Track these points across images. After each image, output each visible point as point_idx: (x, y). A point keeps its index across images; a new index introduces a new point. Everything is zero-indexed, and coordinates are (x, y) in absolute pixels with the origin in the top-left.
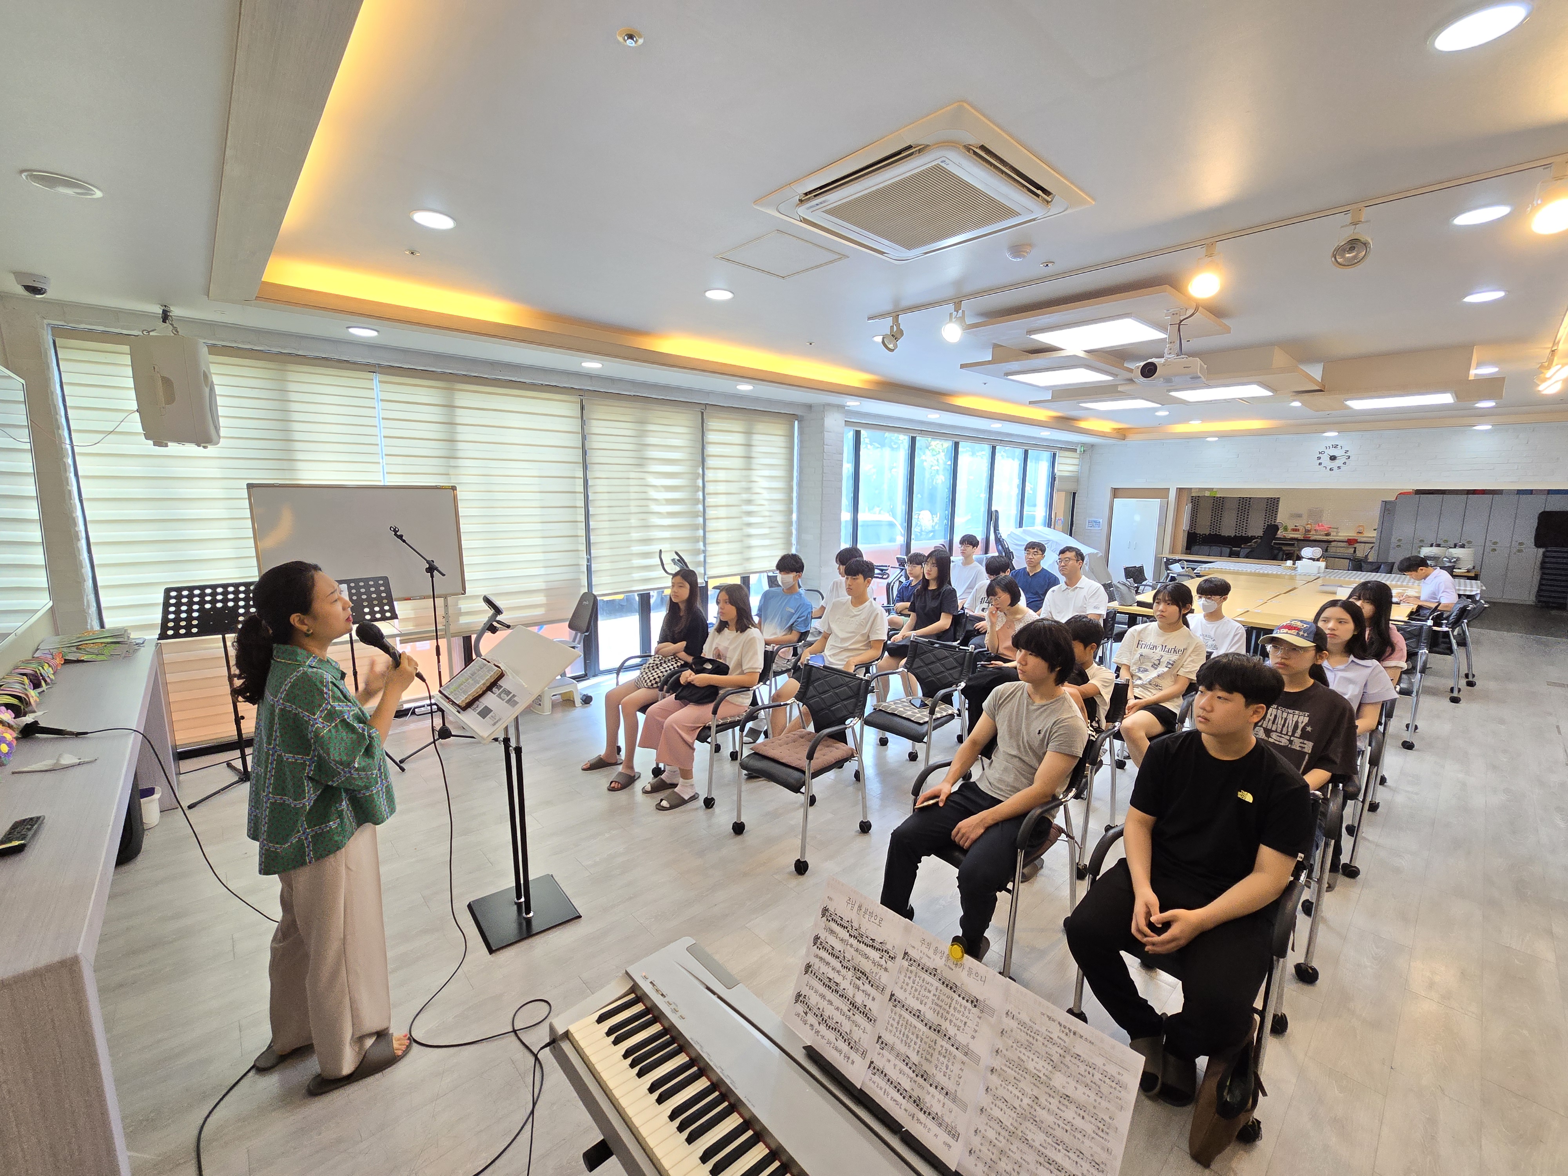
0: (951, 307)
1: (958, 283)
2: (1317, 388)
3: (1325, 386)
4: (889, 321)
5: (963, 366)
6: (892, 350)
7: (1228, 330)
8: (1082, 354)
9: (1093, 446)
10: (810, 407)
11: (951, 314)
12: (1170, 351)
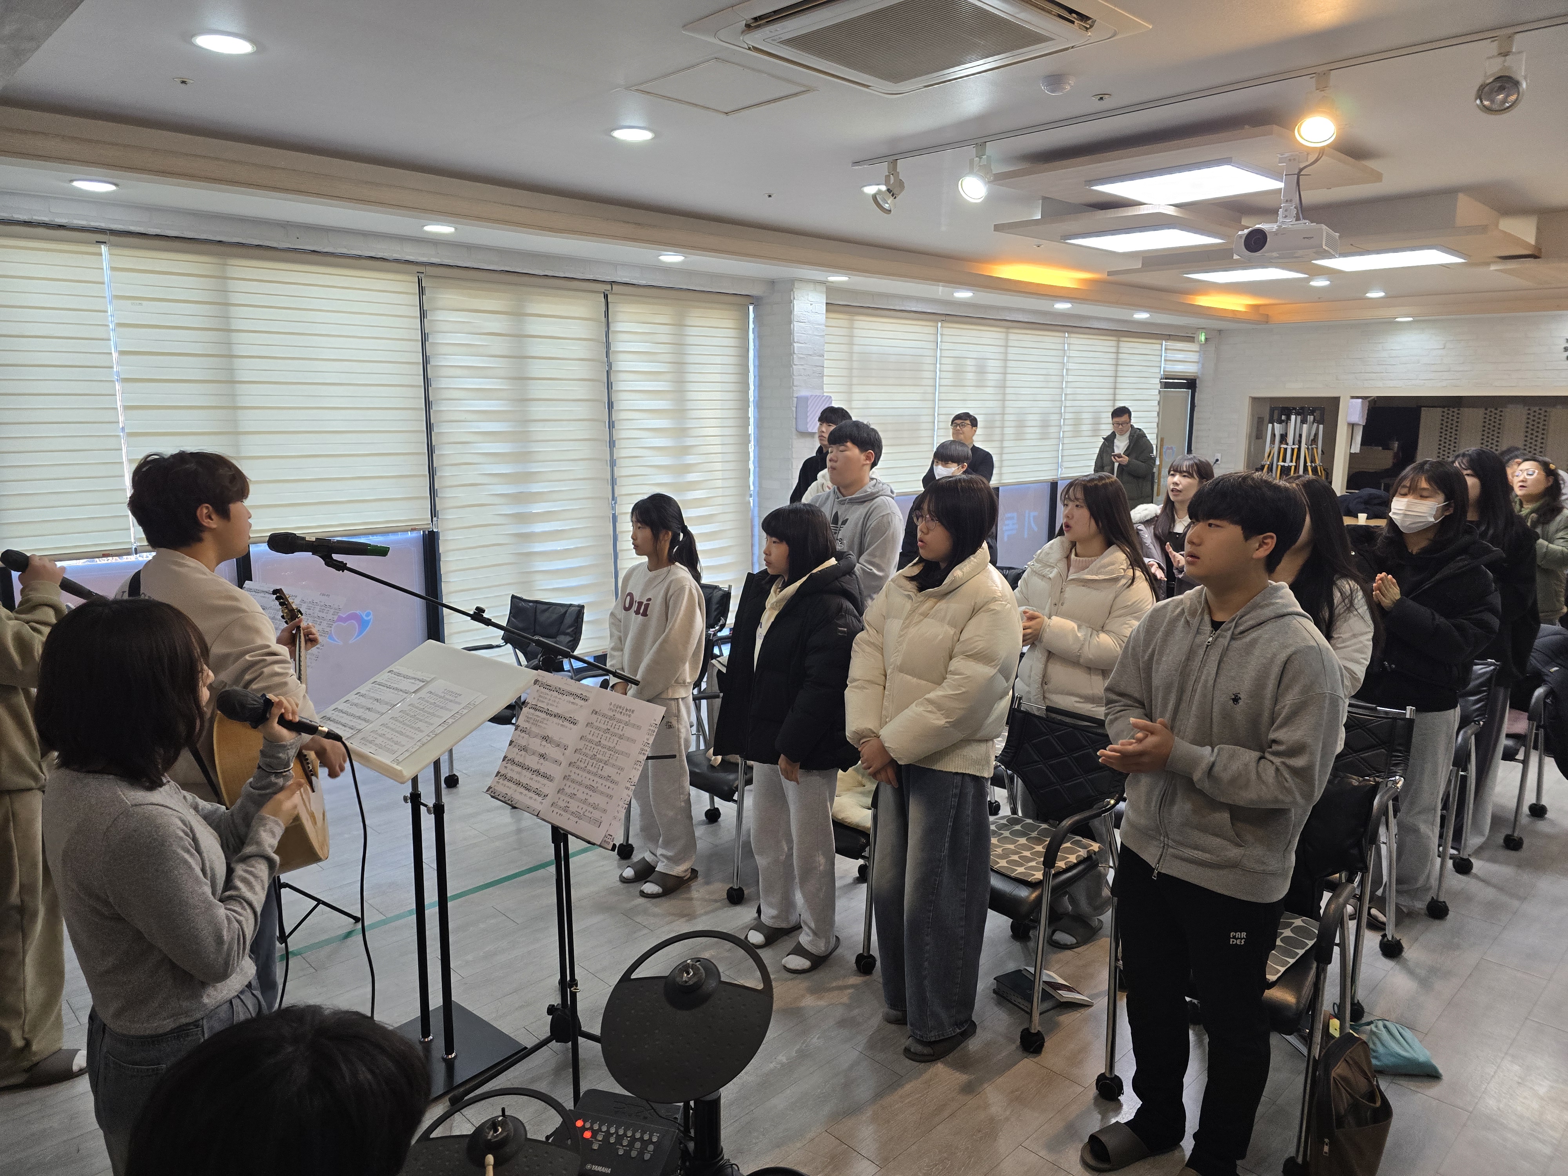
0: (971, 150)
3: (1542, 250)
4: (883, 167)
5: (998, 228)
6: (888, 211)
7: (1377, 176)
8: (1171, 211)
9: (1220, 332)
10: (772, 283)
11: (972, 161)
12: (1286, 213)
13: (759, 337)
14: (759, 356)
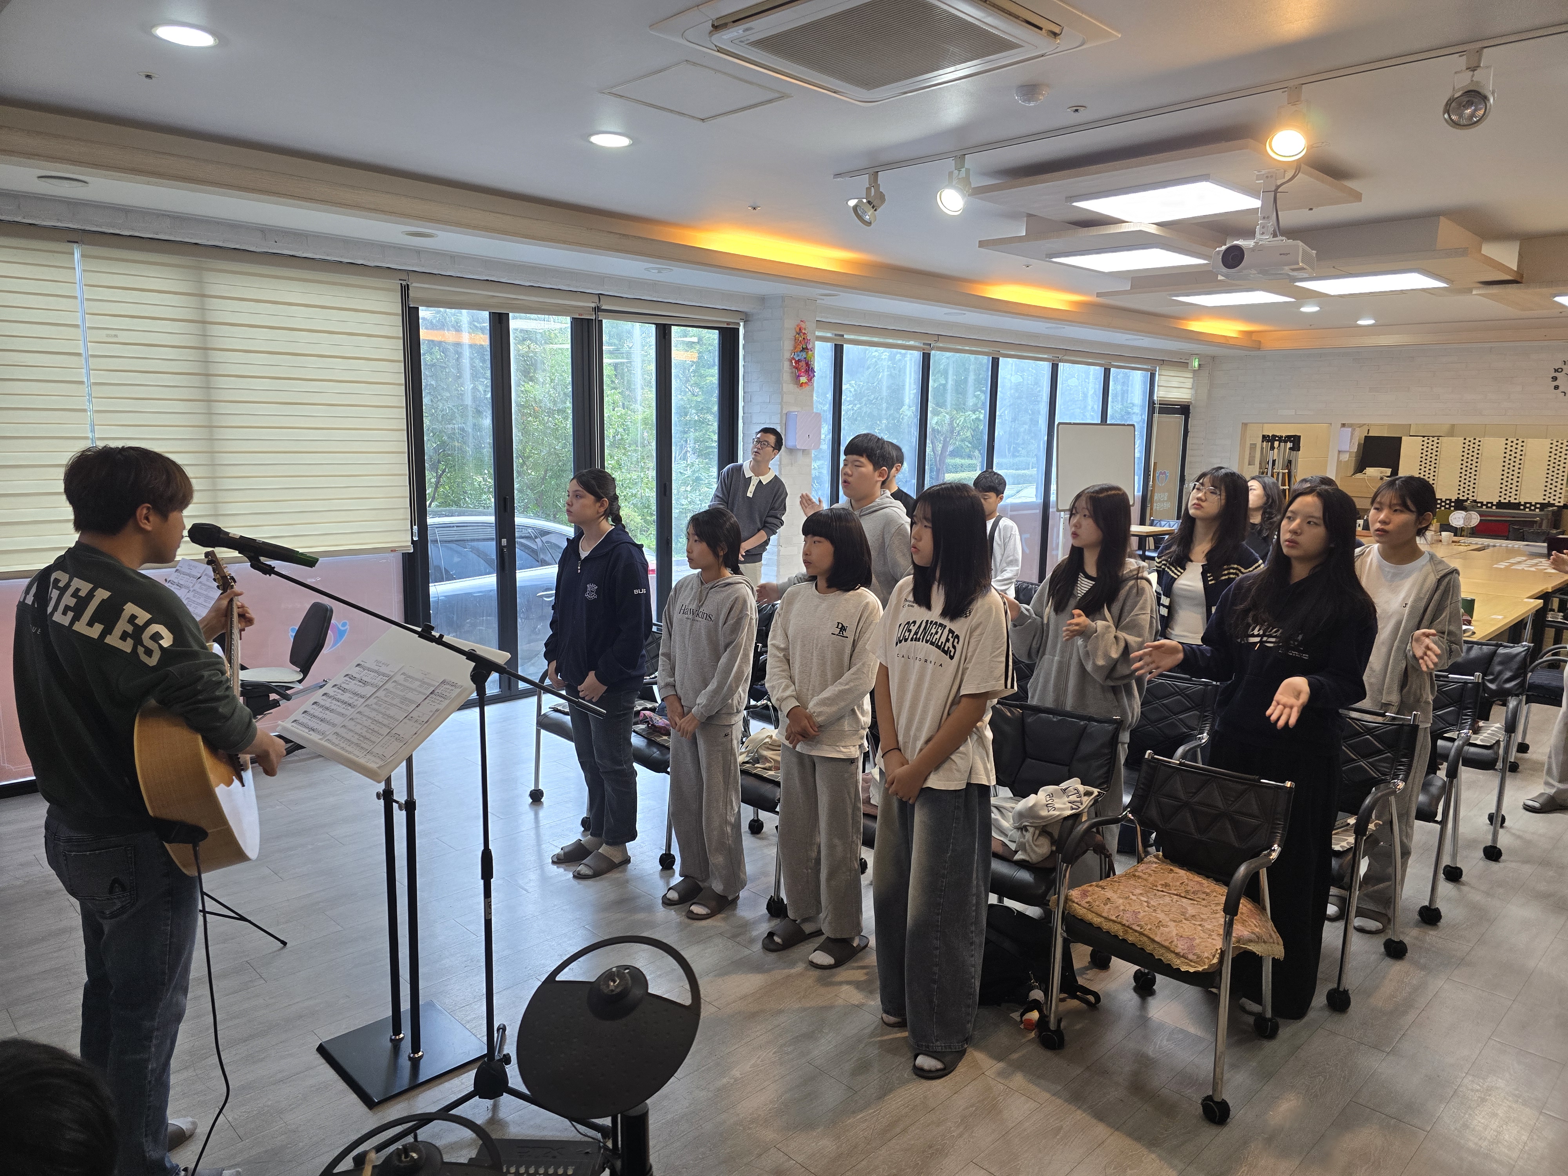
0: (951, 163)
1: (959, 131)
2: (1511, 278)
4: (864, 180)
5: (982, 244)
6: (869, 224)
7: (1357, 196)
8: (1153, 230)
9: (1213, 358)
10: (762, 300)
11: (951, 174)
12: (1263, 230)
13: (749, 353)
14: (749, 373)
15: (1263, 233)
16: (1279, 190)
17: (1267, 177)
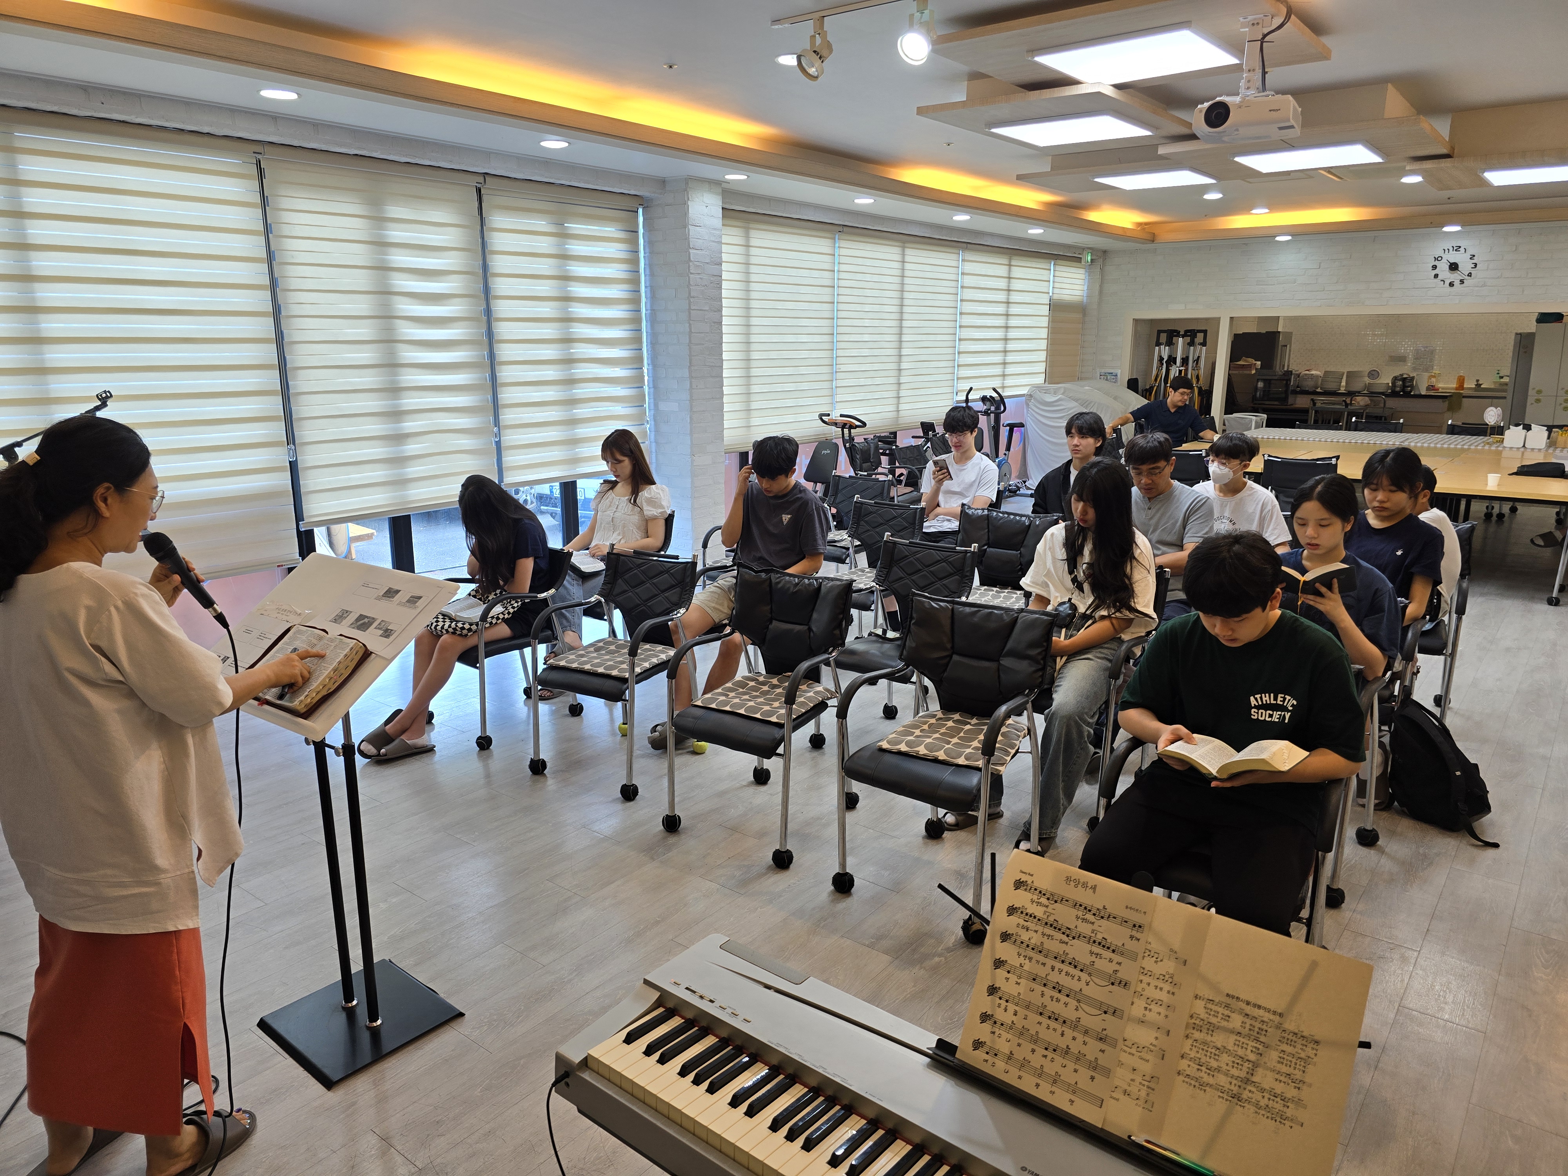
0: (911, 5)
2: (1444, 151)
3: (1453, 149)
4: (808, 27)
5: (921, 111)
6: (814, 78)
7: (1327, 54)
8: (1109, 92)
9: (1106, 251)
10: (662, 183)
11: (912, 16)
12: (1249, 85)
13: (649, 243)
14: (650, 266)
15: (1248, 88)
16: (1266, 39)
17: (1253, 24)
